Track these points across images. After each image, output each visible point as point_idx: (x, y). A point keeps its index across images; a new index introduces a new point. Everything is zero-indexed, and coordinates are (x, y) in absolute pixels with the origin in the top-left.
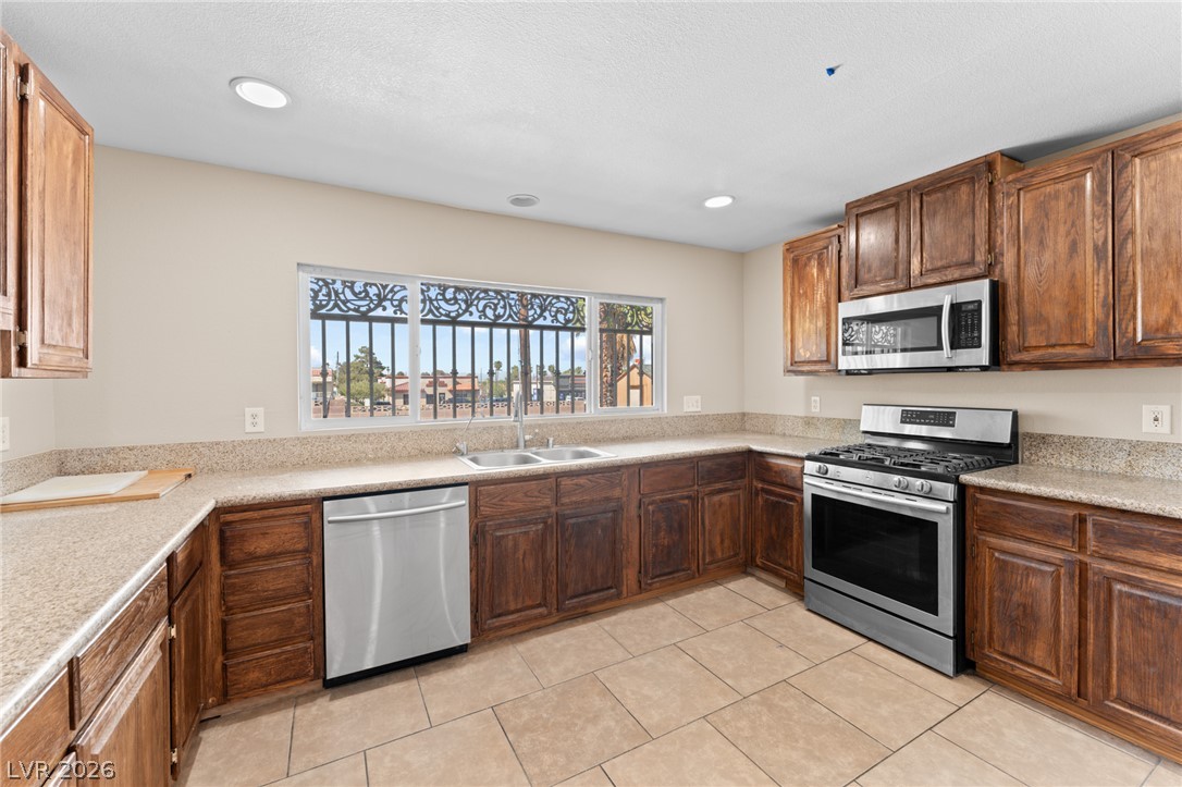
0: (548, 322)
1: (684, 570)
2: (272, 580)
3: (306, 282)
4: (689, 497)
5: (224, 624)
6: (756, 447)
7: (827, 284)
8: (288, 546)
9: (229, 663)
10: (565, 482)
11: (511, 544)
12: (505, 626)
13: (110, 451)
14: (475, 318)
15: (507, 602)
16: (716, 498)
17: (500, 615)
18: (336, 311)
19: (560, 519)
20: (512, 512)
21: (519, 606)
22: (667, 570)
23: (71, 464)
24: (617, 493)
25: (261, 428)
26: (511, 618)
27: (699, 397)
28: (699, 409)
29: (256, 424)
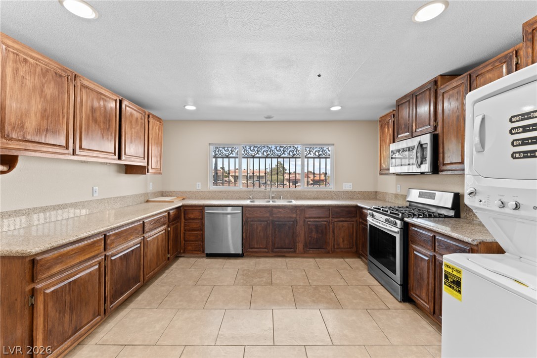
0: (286, 156)
1: (324, 249)
2: (194, 225)
3: (212, 148)
4: (327, 222)
5: (184, 233)
6: (359, 205)
7: (390, 135)
8: (197, 217)
9: (186, 243)
10: (275, 210)
11: (255, 227)
12: (254, 252)
13: (170, 192)
14: (260, 155)
15: (254, 245)
16: (340, 224)
17: (252, 248)
18: (220, 156)
19: (273, 222)
20: (256, 217)
21: (258, 247)
22: (315, 247)
23: (164, 194)
24: (294, 216)
25: (200, 188)
26: (255, 250)
27: (351, 184)
28: (351, 189)
29: (199, 187)
